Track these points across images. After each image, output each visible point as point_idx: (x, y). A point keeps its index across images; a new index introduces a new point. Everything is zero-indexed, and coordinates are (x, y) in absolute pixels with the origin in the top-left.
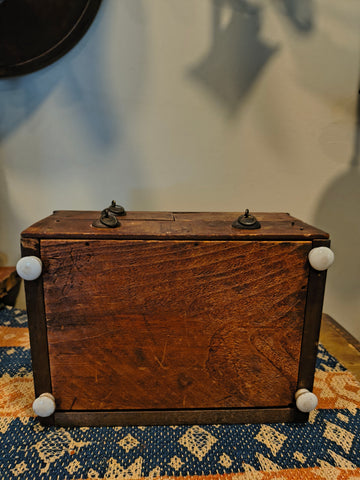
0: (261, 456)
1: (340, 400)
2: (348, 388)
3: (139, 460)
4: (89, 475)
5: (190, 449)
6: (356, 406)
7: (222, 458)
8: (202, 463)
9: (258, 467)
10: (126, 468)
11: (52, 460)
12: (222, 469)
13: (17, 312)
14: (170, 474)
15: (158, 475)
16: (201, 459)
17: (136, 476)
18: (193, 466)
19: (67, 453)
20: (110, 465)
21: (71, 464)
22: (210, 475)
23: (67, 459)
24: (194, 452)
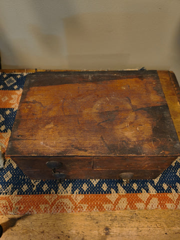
0: (119, 185)
3: (71, 185)
4: (52, 192)
7: (103, 186)
8: (95, 188)
10: (65, 189)
12: (102, 192)
14: (82, 193)
15: (78, 193)
16: (95, 186)
17: (69, 194)
18: (92, 189)
20: (59, 187)
21: (44, 186)
22: (98, 194)
23: (42, 183)
24: (92, 182)
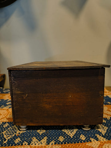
0: (98, 135)
3: (46, 138)
4: (24, 144)
5: (67, 133)
7: (81, 136)
8: (72, 139)
9: (97, 140)
10: (39, 141)
11: (9, 138)
12: (81, 141)
13: (4, 89)
14: (59, 143)
15: (54, 144)
16: (72, 137)
17: (44, 145)
18: (69, 140)
19: (15, 135)
20: (33, 140)
21: (17, 140)
22: (76, 143)
23: (15, 137)
24: (69, 134)
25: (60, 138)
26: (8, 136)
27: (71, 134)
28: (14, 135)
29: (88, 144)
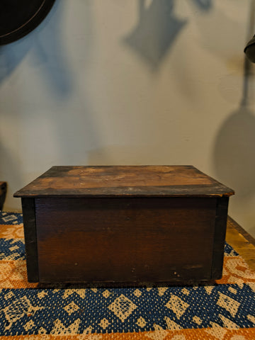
0: (169, 319)
1: (232, 277)
2: (239, 268)
3: (78, 321)
4: (39, 332)
5: (116, 313)
6: (243, 282)
7: (139, 320)
8: (124, 324)
10: (67, 327)
11: (15, 320)
12: (138, 329)
13: (4, 214)
14: (99, 332)
15: (90, 332)
16: (123, 321)
17: (73, 333)
18: (117, 326)
19: (26, 315)
20: (56, 325)
21: (28, 323)
22: (129, 333)
23: (26, 319)
24: (118, 316)
25: (102, 321)
26: (13, 316)
27: (123, 316)
28: (23, 315)
29: (148, 335)
